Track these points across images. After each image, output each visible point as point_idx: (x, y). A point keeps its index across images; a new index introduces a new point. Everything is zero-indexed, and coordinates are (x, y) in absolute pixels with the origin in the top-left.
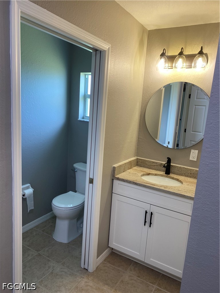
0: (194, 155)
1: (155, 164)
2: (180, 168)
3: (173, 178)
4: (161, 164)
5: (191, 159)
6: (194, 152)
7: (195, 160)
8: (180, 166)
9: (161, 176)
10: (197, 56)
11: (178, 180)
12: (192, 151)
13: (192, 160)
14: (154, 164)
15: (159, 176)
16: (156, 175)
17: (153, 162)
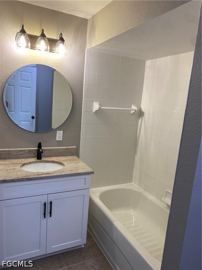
0: (59, 135)
1: (23, 152)
2: (49, 150)
3: (48, 162)
4: (30, 151)
5: (57, 139)
6: (59, 132)
7: (61, 139)
8: (48, 148)
9: (35, 163)
10: (58, 42)
11: (53, 162)
12: (58, 132)
13: (59, 140)
14: (21, 153)
15: (33, 163)
16: (30, 163)
17: (20, 151)
